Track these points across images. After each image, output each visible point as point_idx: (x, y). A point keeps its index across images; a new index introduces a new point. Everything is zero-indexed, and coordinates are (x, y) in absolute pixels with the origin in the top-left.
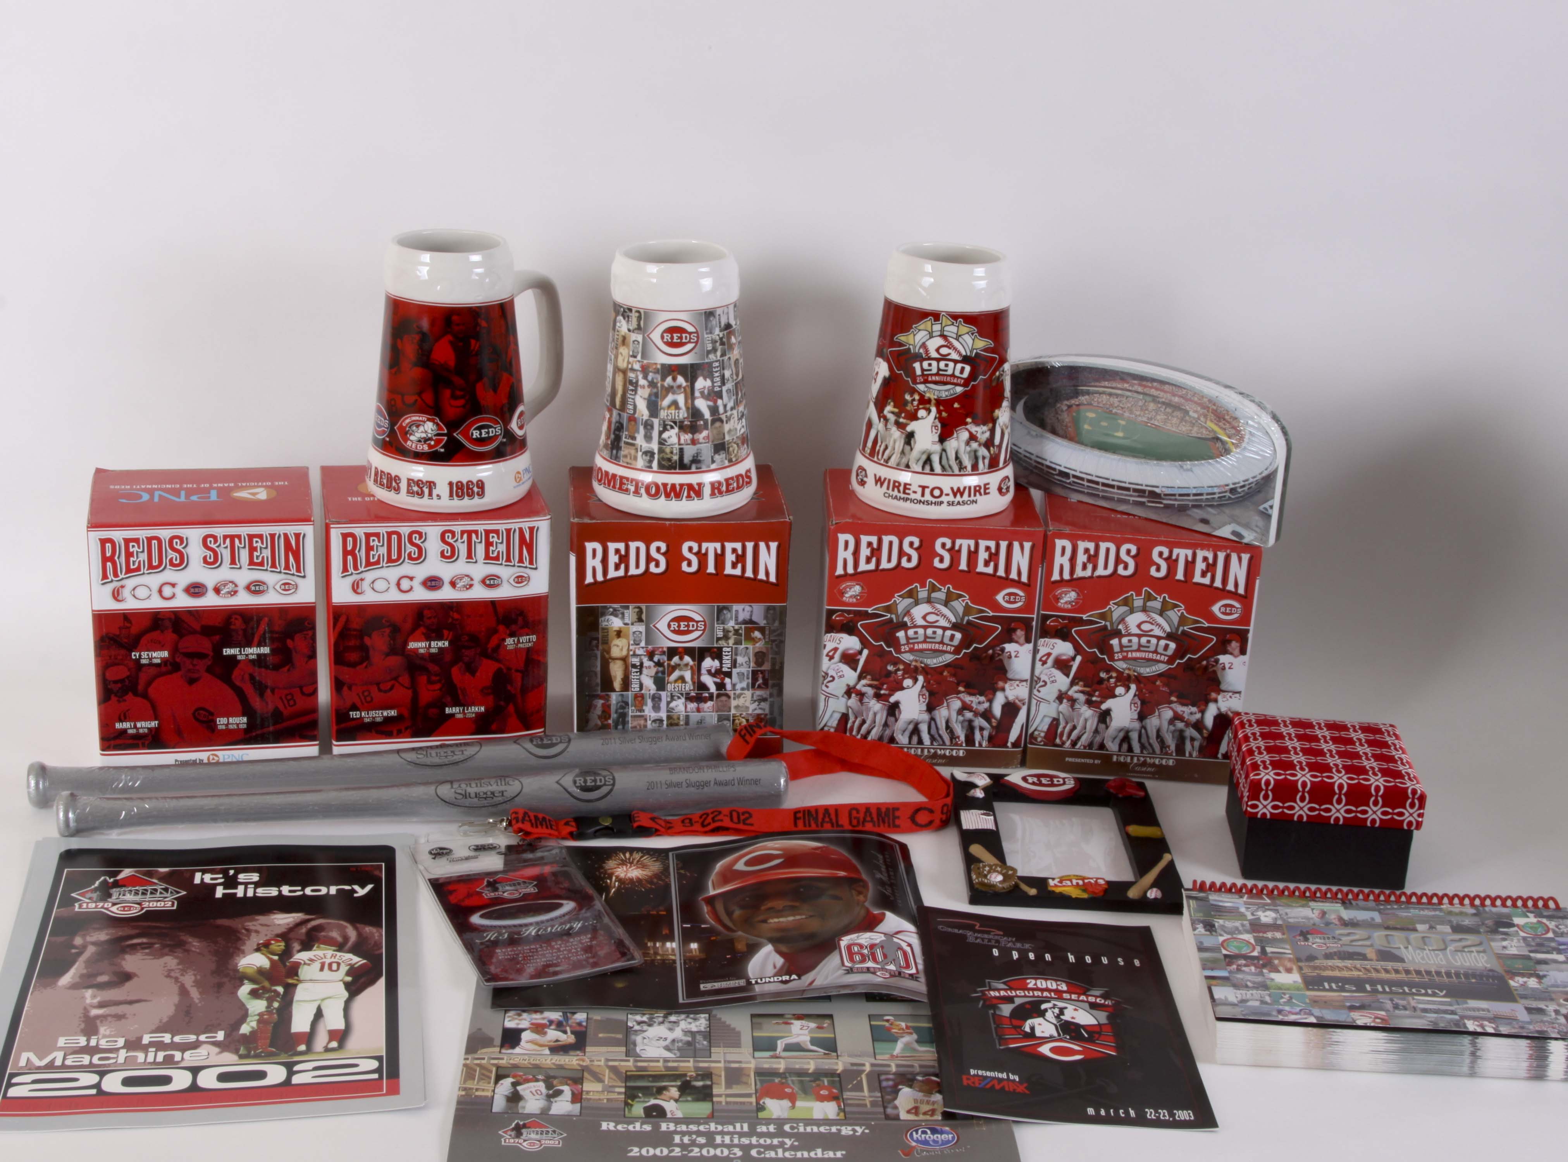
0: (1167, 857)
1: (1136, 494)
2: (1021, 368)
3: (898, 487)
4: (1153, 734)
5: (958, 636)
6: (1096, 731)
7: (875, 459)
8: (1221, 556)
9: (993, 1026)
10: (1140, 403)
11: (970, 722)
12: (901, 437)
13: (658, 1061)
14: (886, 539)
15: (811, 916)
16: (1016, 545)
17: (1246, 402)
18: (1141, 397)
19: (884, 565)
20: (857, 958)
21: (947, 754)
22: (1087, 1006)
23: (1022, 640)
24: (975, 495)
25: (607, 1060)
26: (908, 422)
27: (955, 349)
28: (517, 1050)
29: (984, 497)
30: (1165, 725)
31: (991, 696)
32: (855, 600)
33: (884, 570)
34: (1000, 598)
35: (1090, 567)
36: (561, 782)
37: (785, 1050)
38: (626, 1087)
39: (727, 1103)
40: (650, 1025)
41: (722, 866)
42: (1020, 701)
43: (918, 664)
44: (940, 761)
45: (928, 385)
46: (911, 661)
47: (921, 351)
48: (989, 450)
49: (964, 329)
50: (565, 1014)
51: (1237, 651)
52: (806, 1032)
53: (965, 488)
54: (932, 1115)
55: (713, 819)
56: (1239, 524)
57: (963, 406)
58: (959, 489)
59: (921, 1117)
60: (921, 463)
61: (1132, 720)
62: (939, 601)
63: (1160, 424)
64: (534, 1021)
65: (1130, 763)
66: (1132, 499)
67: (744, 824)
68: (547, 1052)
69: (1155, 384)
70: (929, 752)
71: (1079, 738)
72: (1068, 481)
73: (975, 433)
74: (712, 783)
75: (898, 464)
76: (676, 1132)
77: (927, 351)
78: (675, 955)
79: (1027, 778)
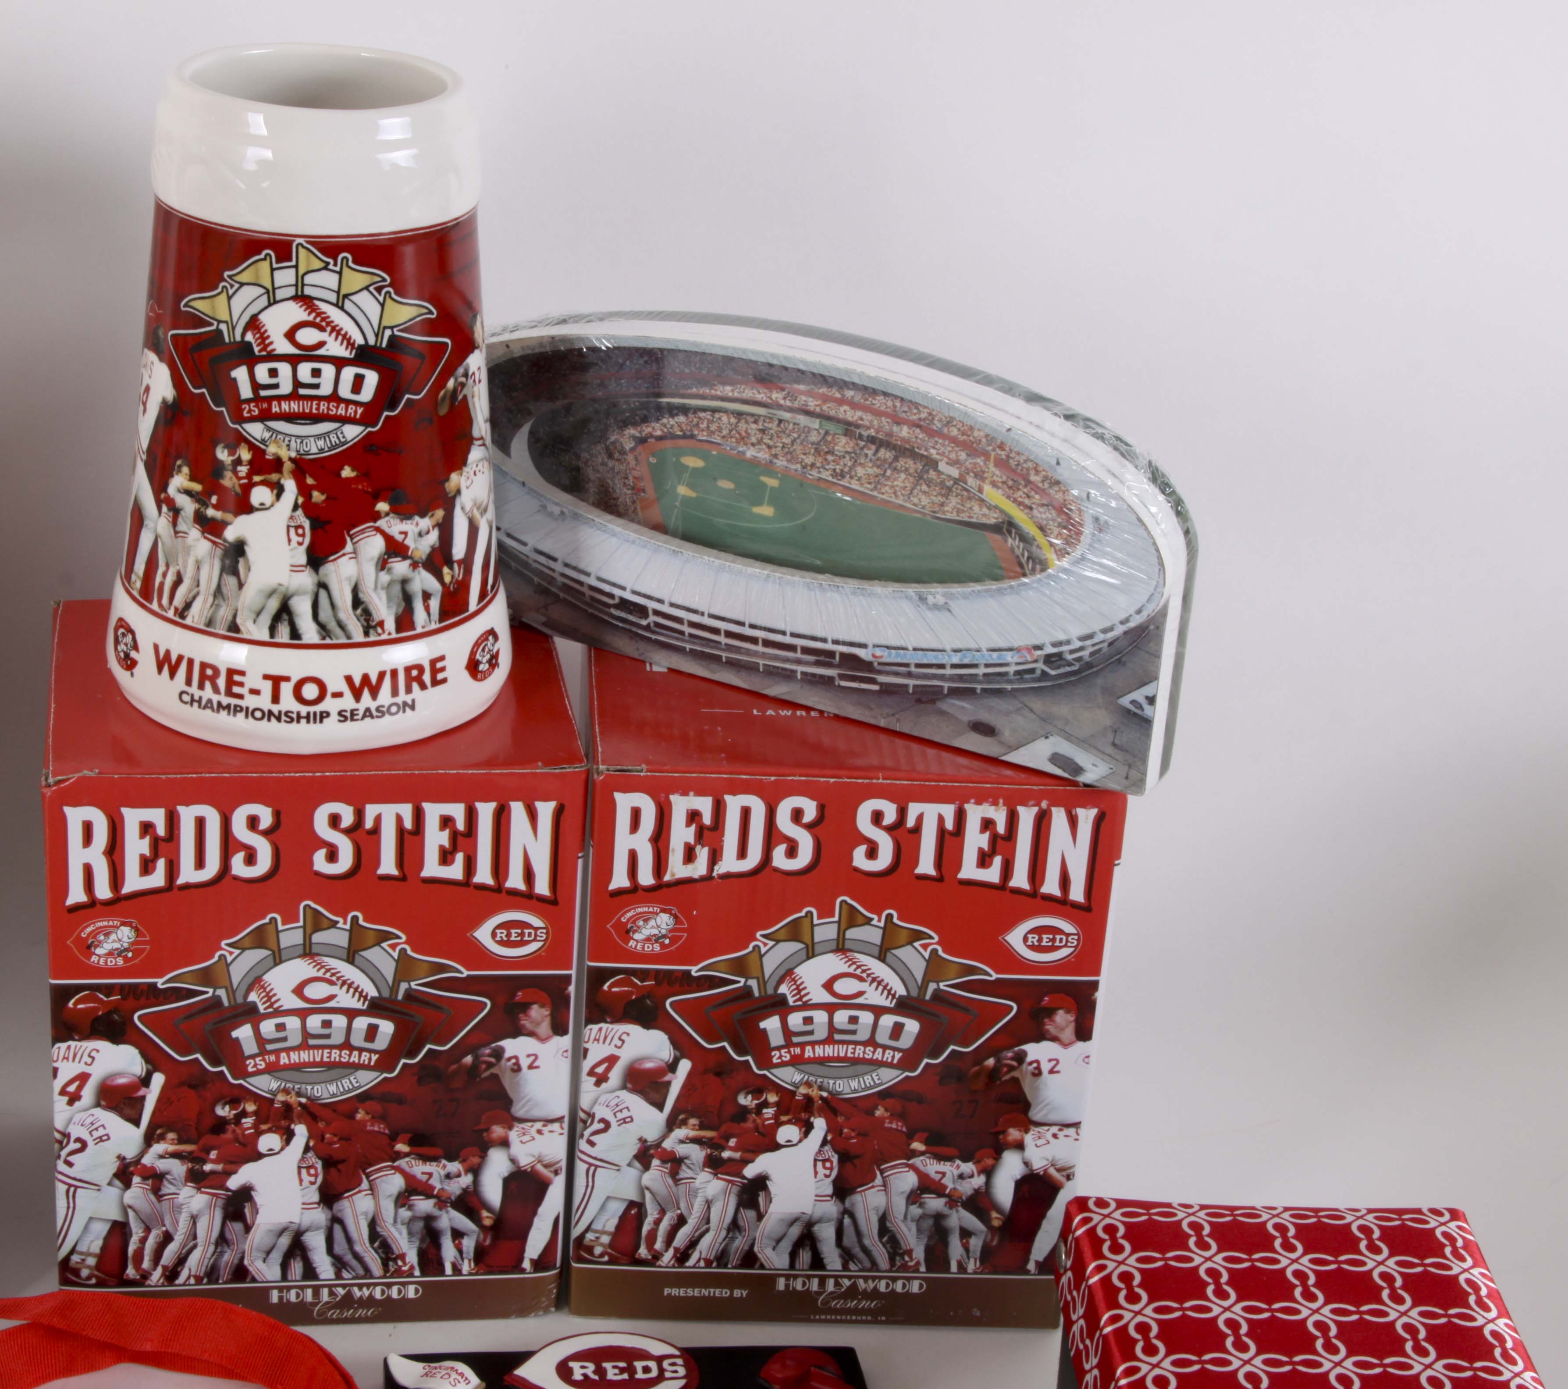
1: (812, 658)
2: (517, 352)
3: (213, 680)
4: (870, 1226)
5: (387, 1028)
6: (734, 1226)
7: (155, 606)
8: (1027, 816)
10: (814, 437)
11: (429, 1220)
12: (212, 556)
14: (187, 814)
16: (517, 809)
17: (1083, 439)
18: (815, 424)
19: (188, 874)
21: (378, 1295)
23: (545, 1028)
24: (409, 690)
26: (229, 517)
27: (336, 331)
29: (432, 691)
30: (899, 1204)
31: (476, 1160)
32: (120, 961)
33: (187, 886)
34: (483, 934)
35: (703, 854)
42: (546, 1166)
43: (293, 1099)
44: (361, 1312)
45: (272, 424)
46: (274, 1093)
47: (249, 337)
48: (439, 577)
49: (356, 278)
51: (1068, 1033)
53: (382, 675)
56: (1069, 737)
57: (364, 474)
58: (366, 678)
60: (266, 619)
61: (819, 1198)
62: (332, 951)
63: (866, 489)
65: (819, 1294)
66: (800, 669)
69: (849, 394)
70: (332, 1294)
71: (693, 1244)
72: (644, 623)
73: (399, 538)
75: (209, 623)
77: (263, 338)
79: (571, 1364)
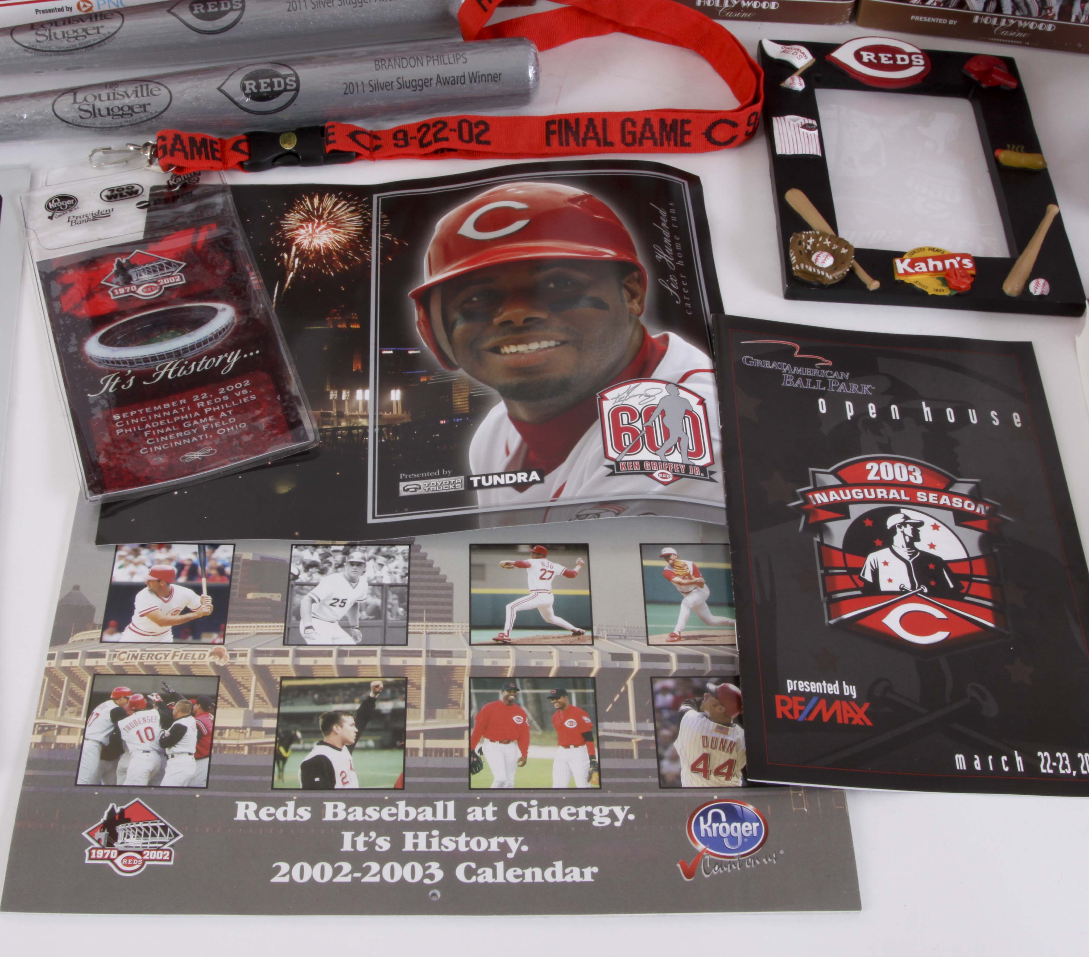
0: (1052, 210)
9: (820, 572)
13: (329, 654)
15: (563, 343)
20: (627, 439)
21: (755, 6)
22: (949, 516)
25: (258, 653)
28: (127, 635)
36: (224, 88)
37: (517, 627)
38: (281, 717)
39: (427, 752)
40: (323, 572)
41: (443, 226)
44: (744, 15)
50: (202, 547)
52: (547, 584)
54: (728, 776)
55: (435, 135)
59: (714, 781)
64: (157, 567)
65: (996, 26)
67: (479, 142)
68: (169, 637)
70: (730, 3)
74: (434, 82)
76: (346, 825)
78: (366, 417)
79: (862, 53)
